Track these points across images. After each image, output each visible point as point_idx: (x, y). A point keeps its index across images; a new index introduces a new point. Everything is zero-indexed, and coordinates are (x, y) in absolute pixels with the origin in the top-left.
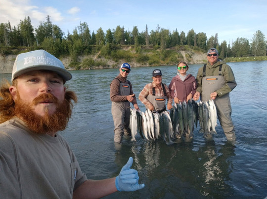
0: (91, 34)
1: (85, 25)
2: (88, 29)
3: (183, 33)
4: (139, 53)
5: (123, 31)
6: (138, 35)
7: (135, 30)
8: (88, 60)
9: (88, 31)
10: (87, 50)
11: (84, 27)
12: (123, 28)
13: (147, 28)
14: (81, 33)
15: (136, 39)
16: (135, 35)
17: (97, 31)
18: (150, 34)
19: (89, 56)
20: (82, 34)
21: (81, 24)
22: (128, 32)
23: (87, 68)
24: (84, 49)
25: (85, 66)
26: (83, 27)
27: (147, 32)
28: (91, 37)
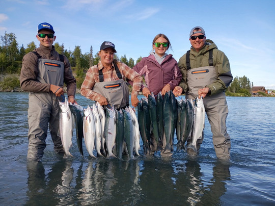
0: (19, 49)
1: (11, 36)
2: (15, 41)
3: (131, 60)
4: (80, 77)
5: (63, 50)
6: (81, 57)
7: (78, 50)
8: (11, 79)
9: (15, 44)
10: (12, 67)
11: (11, 39)
12: (63, 47)
13: (91, 50)
14: (5, 45)
15: (78, 61)
16: (77, 56)
17: (29, 46)
18: (94, 57)
19: (13, 74)
20: (6, 47)
21: (6, 34)
22: (68, 51)
23: (8, 90)
24: (7, 65)
25: (6, 86)
26: (8, 38)
27: (91, 54)
28: (18, 51)
